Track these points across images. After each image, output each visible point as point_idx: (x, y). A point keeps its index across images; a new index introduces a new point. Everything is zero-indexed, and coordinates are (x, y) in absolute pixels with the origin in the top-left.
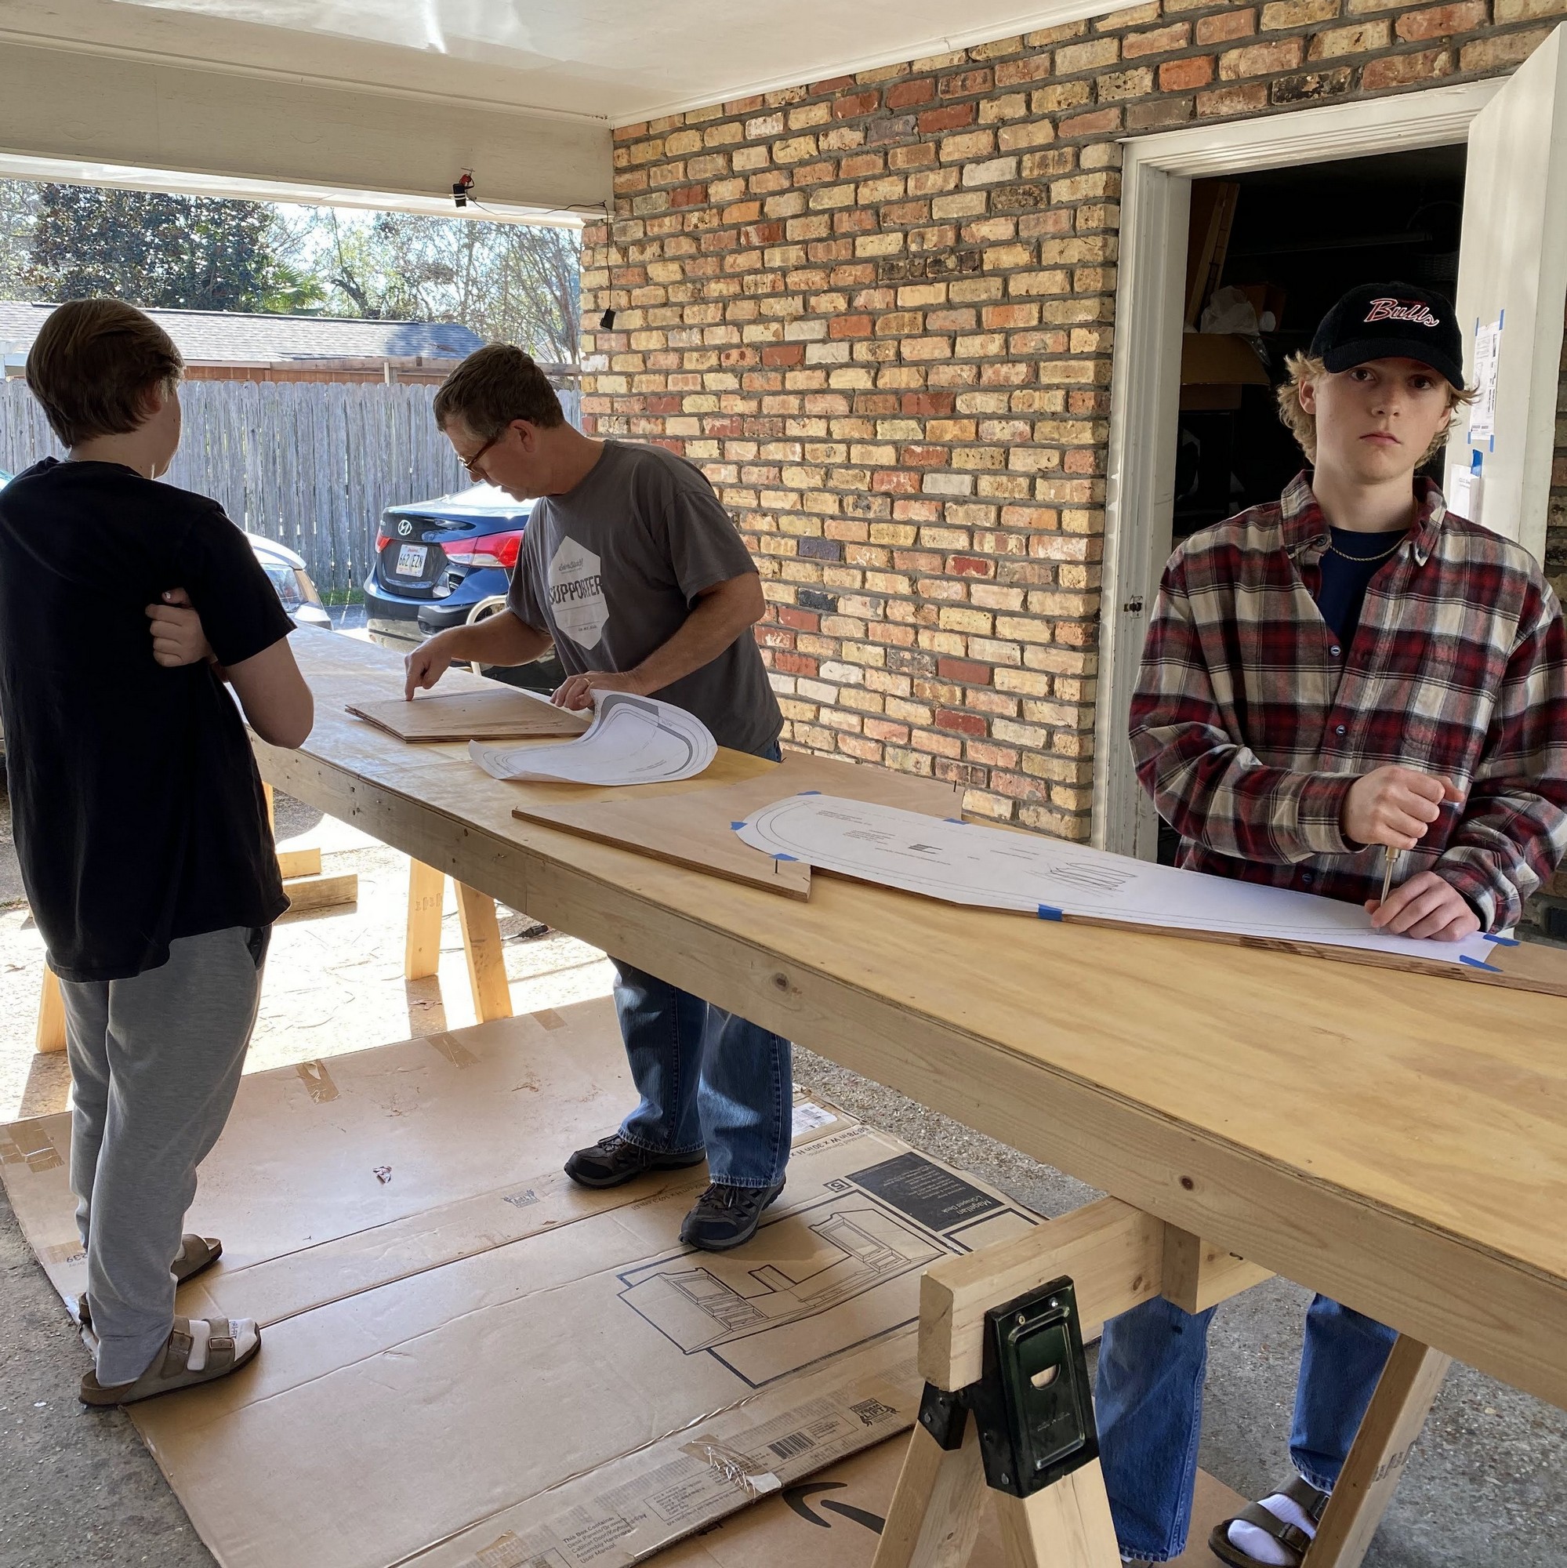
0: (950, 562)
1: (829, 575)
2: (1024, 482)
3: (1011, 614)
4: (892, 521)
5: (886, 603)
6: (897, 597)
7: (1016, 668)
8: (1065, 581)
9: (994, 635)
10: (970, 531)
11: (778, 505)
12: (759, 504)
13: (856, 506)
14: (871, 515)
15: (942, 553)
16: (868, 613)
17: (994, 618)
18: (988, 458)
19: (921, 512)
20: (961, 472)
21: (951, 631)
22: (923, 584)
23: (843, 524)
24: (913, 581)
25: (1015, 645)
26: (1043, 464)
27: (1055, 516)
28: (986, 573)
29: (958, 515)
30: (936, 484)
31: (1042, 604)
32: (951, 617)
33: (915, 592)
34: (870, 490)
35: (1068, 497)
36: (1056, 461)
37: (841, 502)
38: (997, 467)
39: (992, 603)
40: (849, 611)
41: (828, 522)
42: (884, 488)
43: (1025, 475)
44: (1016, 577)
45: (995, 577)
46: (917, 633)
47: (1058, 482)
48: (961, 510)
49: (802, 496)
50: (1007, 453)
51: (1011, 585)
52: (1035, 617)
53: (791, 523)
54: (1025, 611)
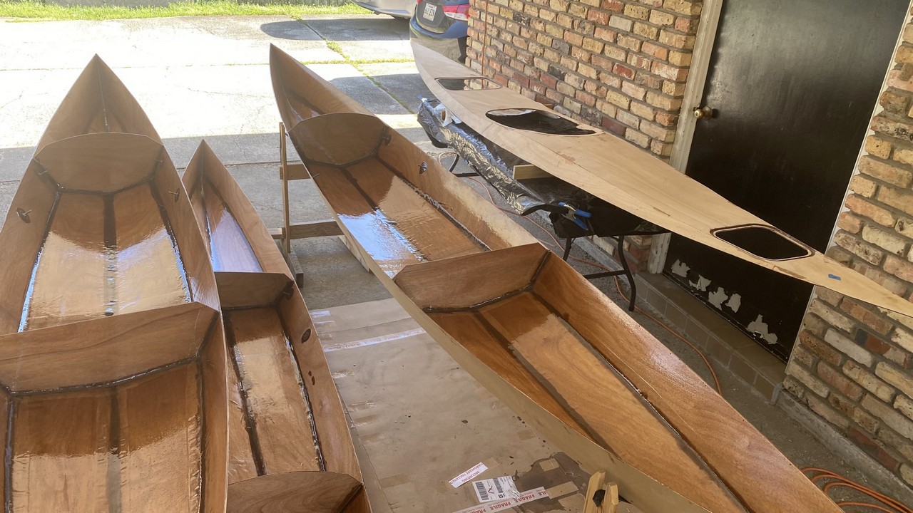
0: (616, 67)
1: (563, 60)
2: (655, 30)
3: (639, 101)
4: (593, 38)
5: (585, 81)
6: (590, 79)
7: (635, 129)
8: (665, 89)
9: (629, 110)
10: (627, 52)
11: (547, 18)
12: (539, 16)
13: (579, 27)
14: (585, 33)
15: (613, 62)
16: (577, 85)
17: (631, 101)
18: (640, 12)
19: (607, 36)
20: (628, 18)
21: (611, 103)
22: (602, 75)
23: (572, 35)
24: (598, 73)
25: (637, 118)
26: (665, 22)
27: (666, 53)
28: (630, 77)
29: (623, 42)
30: (617, 22)
31: (653, 100)
32: (612, 96)
33: (598, 79)
34: (586, 19)
35: (673, 44)
36: (671, 22)
37: (573, 22)
38: (644, 19)
39: (630, 93)
40: (569, 82)
41: (566, 32)
42: (592, 19)
43: (656, 26)
44: (643, 82)
45: (634, 80)
46: (596, 101)
47: (671, 34)
48: (624, 39)
49: (557, 15)
50: (649, 12)
51: (641, 85)
52: (649, 105)
53: (551, 29)
54: (644, 101)
